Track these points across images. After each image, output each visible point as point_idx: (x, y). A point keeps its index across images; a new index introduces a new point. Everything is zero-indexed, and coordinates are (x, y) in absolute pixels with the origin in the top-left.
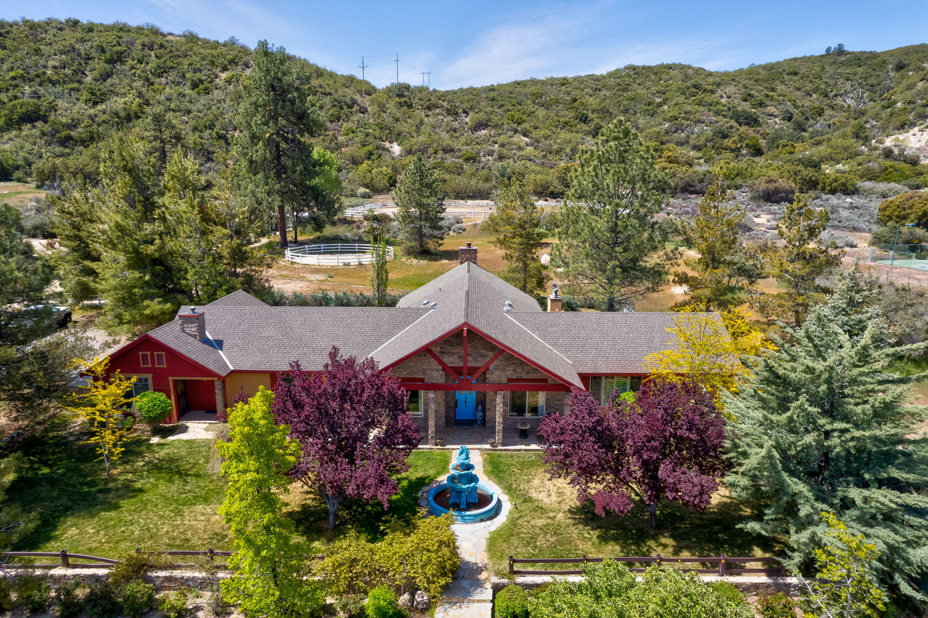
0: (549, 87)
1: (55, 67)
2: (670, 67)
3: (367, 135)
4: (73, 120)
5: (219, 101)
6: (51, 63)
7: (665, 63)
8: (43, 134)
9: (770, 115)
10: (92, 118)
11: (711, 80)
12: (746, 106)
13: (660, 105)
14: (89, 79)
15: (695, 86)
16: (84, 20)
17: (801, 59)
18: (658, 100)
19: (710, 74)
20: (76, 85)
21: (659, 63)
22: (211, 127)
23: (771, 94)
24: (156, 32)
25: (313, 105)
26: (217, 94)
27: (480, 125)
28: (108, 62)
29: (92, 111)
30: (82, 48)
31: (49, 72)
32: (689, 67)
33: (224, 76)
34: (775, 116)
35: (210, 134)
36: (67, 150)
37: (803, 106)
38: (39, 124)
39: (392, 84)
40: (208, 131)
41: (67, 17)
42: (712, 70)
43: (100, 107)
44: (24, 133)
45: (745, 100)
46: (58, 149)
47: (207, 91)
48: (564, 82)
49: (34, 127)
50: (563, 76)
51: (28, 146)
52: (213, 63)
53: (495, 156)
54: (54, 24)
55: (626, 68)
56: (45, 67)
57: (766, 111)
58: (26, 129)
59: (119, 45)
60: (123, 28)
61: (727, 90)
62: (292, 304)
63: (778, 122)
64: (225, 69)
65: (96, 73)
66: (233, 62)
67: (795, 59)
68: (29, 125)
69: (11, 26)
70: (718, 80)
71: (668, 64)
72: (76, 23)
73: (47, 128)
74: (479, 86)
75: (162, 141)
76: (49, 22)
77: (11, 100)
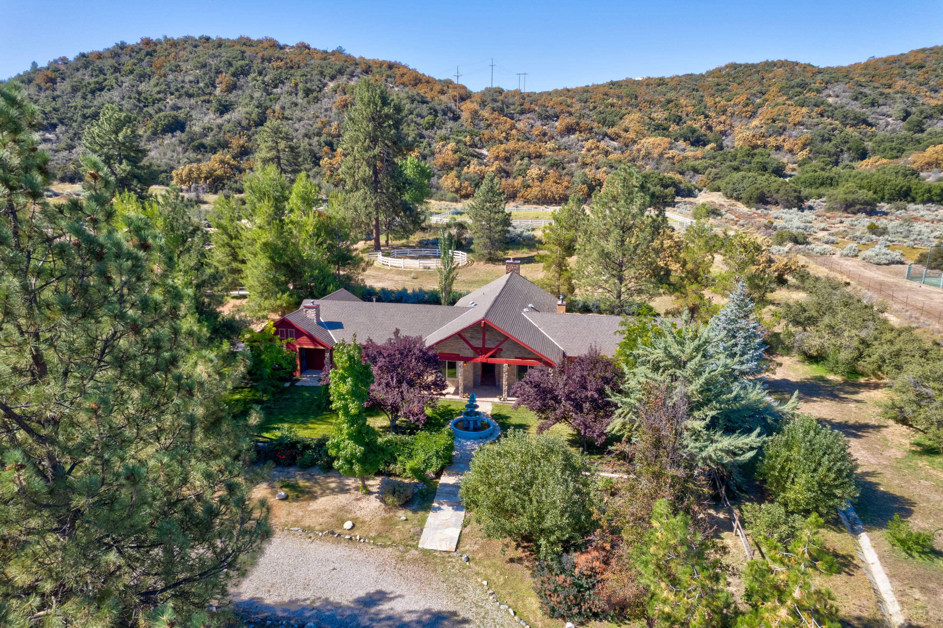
0: (644, 87)
1: (191, 82)
2: (774, 64)
3: (459, 142)
4: (204, 129)
5: (326, 110)
6: (187, 79)
7: (770, 60)
8: (181, 142)
9: (884, 115)
10: (220, 127)
11: (819, 77)
12: (856, 107)
13: (760, 106)
14: (218, 92)
15: (799, 85)
16: (213, 37)
17: (931, 49)
18: (758, 101)
19: (820, 71)
20: (206, 97)
21: (763, 60)
22: (319, 134)
23: (887, 91)
24: (274, 45)
25: (411, 113)
26: (325, 103)
27: (570, 130)
28: (234, 75)
29: (219, 121)
30: (213, 62)
31: (187, 86)
32: (797, 64)
33: (332, 85)
34: (890, 116)
35: (318, 141)
36: (199, 157)
37: (923, 104)
38: (178, 133)
39: (486, 89)
40: (316, 138)
41: (201, 35)
42: (822, 66)
43: (227, 117)
44: (166, 142)
45: (856, 99)
46: (192, 155)
47: (317, 100)
48: (661, 82)
49: (173, 136)
50: (660, 76)
51: (169, 154)
52: (322, 73)
53: (580, 163)
54: (190, 42)
55: (727, 66)
56: (183, 82)
57: (879, 110)
58: (168, 139)
59: (243, 59)
60: (246, 42)
61: (836, 89)
62: (379, 300)
63: (892, 122)
64: (333, 78)
65: (223, 86)
66: (341, 72)
67: (923, 50)
68: (170, 135)
69: (156, 45)
70: (827, 77)
71: (773, 62)
72: (208, 39)
73: (184, 136)
74: (574, 87)
75: (278, 151)
76: (186, 39)
77: (157, 113)
